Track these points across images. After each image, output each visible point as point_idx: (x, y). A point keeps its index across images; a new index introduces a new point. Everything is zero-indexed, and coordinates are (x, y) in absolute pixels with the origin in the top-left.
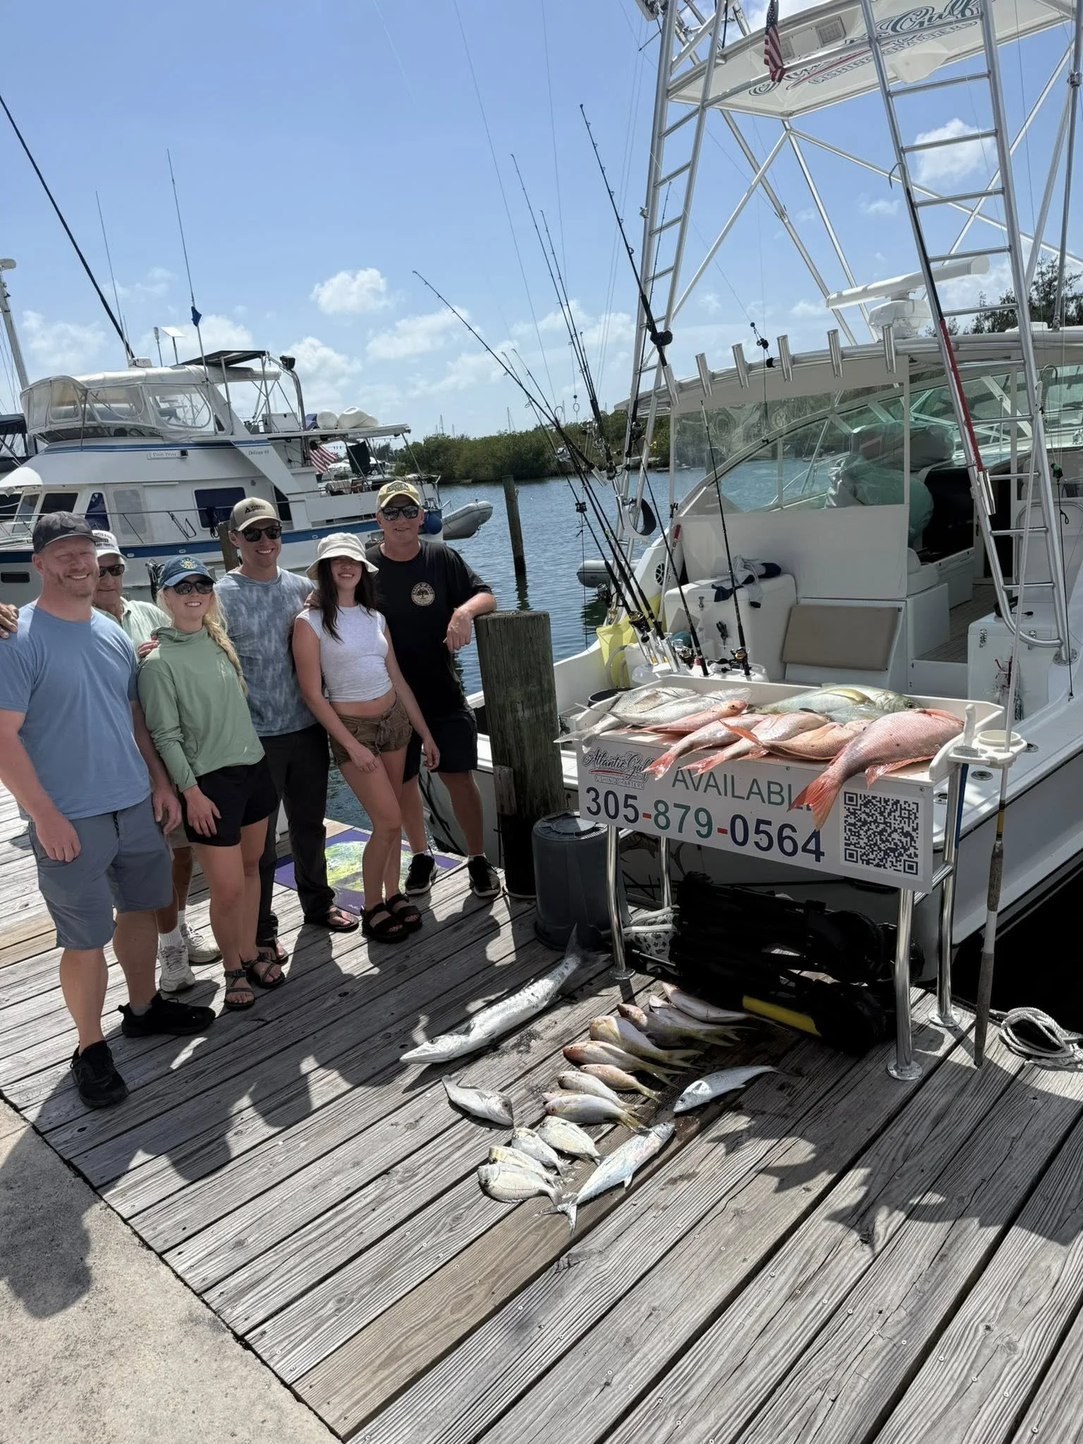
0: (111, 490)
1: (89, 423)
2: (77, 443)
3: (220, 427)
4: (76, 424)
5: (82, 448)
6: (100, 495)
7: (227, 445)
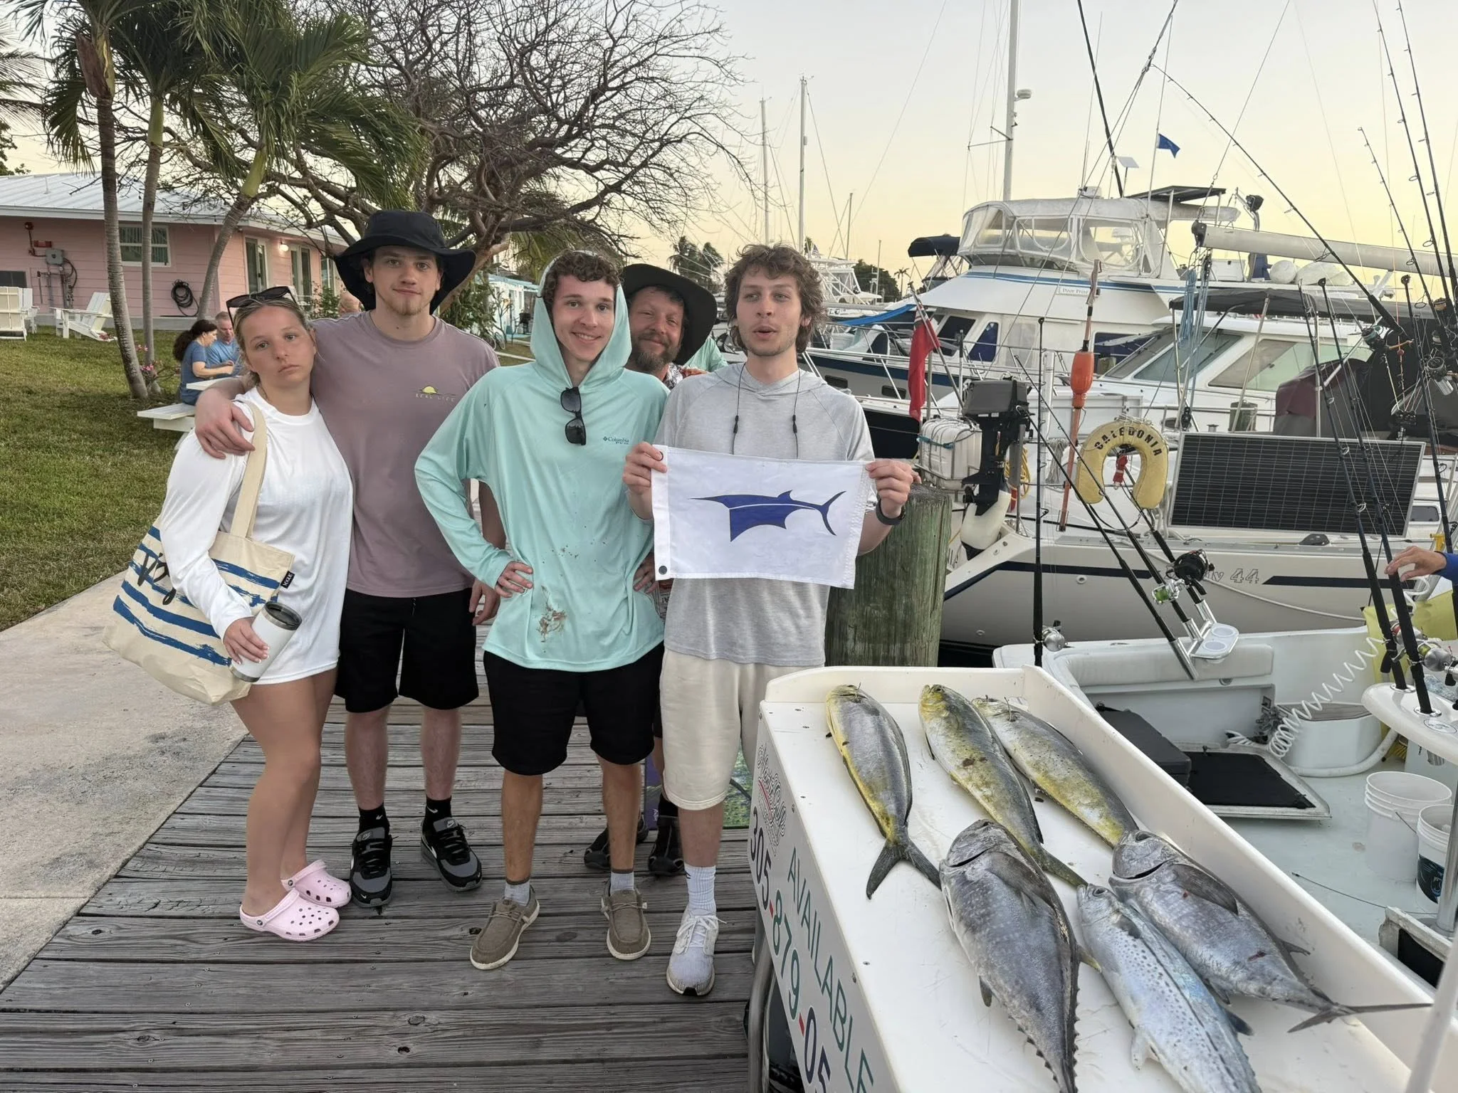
0: (1009, 321)
1: (1008, 251)
2: (991, 269)
3: (1147, 268)
4: (997, 249)
5: (995, 276)
6: (996, 324)
7: (1147, 288)
